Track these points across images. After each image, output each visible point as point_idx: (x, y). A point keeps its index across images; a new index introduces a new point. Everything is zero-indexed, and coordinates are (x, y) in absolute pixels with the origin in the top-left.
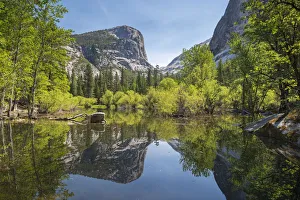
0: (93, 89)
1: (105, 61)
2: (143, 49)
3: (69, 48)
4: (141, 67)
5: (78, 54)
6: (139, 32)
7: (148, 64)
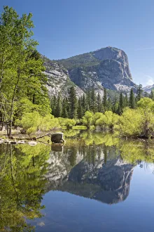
0: (76, 110)
1: (90, 83)
2: (127, 68)
3: (56, 72)
4: (125, 88)
5: (65, 77)
6: (123, 53)
7: (132, 84)
